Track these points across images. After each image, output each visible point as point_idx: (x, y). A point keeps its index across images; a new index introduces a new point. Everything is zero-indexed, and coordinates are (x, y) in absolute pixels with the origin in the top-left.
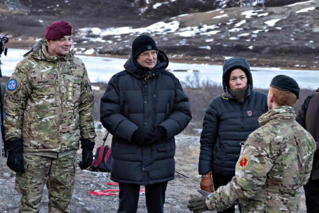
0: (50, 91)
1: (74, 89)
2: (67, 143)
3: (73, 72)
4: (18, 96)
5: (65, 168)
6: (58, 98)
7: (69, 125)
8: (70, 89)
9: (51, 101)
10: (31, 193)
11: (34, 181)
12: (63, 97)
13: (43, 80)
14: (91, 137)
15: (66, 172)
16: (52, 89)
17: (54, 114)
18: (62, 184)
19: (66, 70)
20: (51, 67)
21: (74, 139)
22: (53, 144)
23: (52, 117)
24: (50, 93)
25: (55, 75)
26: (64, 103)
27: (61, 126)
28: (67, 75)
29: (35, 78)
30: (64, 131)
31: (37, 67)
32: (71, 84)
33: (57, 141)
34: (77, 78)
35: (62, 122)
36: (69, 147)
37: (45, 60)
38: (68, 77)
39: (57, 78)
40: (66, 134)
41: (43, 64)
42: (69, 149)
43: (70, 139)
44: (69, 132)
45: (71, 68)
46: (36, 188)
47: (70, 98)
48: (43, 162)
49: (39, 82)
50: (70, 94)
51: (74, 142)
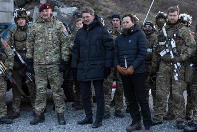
0: (40, 36)
1: (53, 35)
2: (49, 60)
3: (53, 27)
4: (29, 40)
5: (53, 73)
6: (44, 39)
7: (50, 52)
8: (50, 35)
9: (40, 40)
10: (38, 84)
11: (38, 79)
12: (47, 39)
13: (38, 31)
14: (65, 58)
15: (54, 75)
16: (41, 35)
17: (42, 47)
18: (53, 81)
19: (50, 26)
20: (42, 25)
21: (54, 59)
22: (42, 60)
23: (41, 48)
24: (40, 37)
25: (43, 28)
26: (47, 41)
27: (46, 52)
28: (49, 28)
29: (34, 30)
30: (47, 54)
31: (37, 25)
32: (50, 32)
33: (44, 59)
34: (55, 30)
35: (46, 50)
36: (51, 62)
37: (41, 22)
38: (50, 29)
39: (44, 29)
40: (49, 56)
41: (39, 24)
42: (50, 63)
43: (51, 59)
44: (50, 55)
45: (53, 25)
46: (39, 82)
47: (50, 39)
48: (43, 70)
49: (36, 32)
50: (50, 37)
51: (54, 60)
